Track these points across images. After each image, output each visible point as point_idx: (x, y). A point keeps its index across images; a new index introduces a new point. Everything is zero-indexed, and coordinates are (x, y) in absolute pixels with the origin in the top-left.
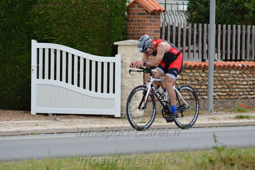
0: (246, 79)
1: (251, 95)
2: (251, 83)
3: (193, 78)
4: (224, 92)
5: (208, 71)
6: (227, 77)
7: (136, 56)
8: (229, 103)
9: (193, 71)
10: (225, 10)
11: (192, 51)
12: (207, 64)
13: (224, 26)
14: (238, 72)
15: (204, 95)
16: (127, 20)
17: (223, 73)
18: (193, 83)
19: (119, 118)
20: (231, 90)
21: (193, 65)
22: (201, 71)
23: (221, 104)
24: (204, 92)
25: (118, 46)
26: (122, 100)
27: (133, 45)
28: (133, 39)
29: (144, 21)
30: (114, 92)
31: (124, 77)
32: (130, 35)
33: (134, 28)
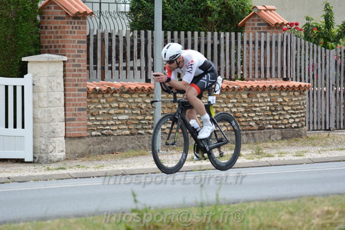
3: (133, 106)
5: (153, 95)
7: (54, 76)
9: (133, 96)
10: (181, 10)
11: (132, 68)
12: (152, 86)
13: (182, 33)
15: (149, 129)
16: (39, 26)
18: (134, 112)
19: (30, 162)
21: (133, 87)
22: (145, 95)
24: (149, 124)
25: (27, 62)
26: (34, 137)
27: (48, 62)
28: (49, 52)
29: (64, 27)
30: (23, 127)
31: (37, 106)
32: (44, 47)
33: (51, 37)
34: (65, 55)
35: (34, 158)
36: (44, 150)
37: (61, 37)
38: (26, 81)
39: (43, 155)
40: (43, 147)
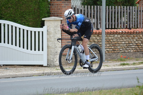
0: (124, 40)
1: (127, 50)
2: (127, 42)
3: (92, 40)
4: (111, 49)
5: (101, 36)
6: (112, 39)
8: (114, 55)
9: (92, 36)
12: (100, 32)
14: (119, 36)
16: (50, 4)
17: (110, 37)
20: (115, 47)
22: (97, 36)
23: (109, 56)
25: (44, 20)
26: (48, 55)
27: (54, 20)
28: (54, 16)
29: (61, 5)
30: (43, 50)
31: (49, 41)
32: (52, 14)
33: (55, 9)
34: (61, 17)
35: (48, 64)
36: (52, 61)
37: (60, 9)
38: (44, 29)
39: (52, 63)
40: (52, 59)
